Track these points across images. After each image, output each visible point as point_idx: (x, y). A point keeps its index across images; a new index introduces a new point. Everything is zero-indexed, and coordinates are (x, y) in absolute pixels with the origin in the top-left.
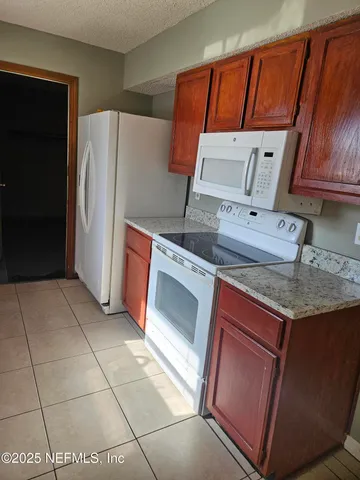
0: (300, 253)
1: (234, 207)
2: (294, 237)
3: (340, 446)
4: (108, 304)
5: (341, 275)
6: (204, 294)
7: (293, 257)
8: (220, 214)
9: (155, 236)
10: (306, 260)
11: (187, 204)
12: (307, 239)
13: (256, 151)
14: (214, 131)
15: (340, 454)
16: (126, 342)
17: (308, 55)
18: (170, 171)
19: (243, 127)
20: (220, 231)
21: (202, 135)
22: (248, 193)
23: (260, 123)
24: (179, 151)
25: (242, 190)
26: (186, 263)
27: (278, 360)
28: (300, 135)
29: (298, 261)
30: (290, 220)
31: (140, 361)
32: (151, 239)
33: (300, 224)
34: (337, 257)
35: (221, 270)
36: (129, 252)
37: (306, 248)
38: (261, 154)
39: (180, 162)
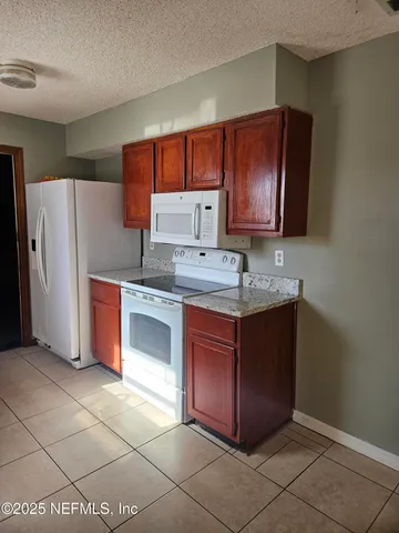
0: (241, 279)
1: (186, 251)
2: (235, 268)
3: (290, 420)
4: (78, 359)
5: (271, 289)
6: (174, 320)
7: (237, 283)
8: (174, 259)
9: (123, 284)
10: (246, 284)
11: (142, 254)
12: (244, 268)
13: (199, 206)
14: (163, 192)
15: (291, 426)
16: (104, 387)
17: (225, 138)
18: (125, 226)
19: (186, 188)
20: (176, 273)
21: (153, 195)
22: (198, 238)
23: (198, 185)
24: (133, 209)
25: (193, 236)
26: (156, 299)
27: (235, 350)
28: (228, 193)
29: (241, 286)
30: (230, 255)
31: (121, 398)
32: (119, 287)
33: (238, 257)
34: (266, 277)
35: (186, 297)
36: (95, 303)
37: (245, 274)
38: (203, 208)
39: (135, 218)
